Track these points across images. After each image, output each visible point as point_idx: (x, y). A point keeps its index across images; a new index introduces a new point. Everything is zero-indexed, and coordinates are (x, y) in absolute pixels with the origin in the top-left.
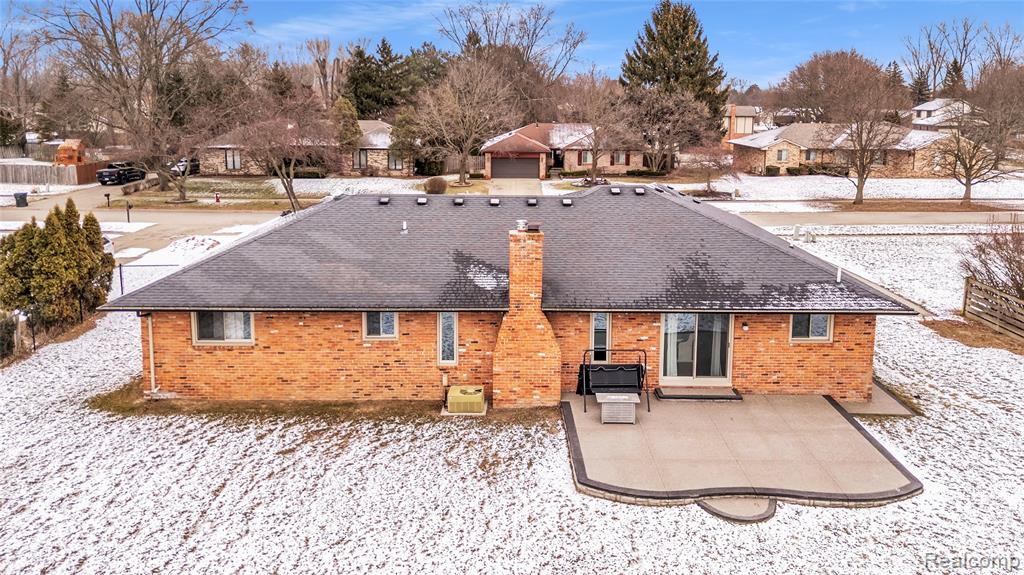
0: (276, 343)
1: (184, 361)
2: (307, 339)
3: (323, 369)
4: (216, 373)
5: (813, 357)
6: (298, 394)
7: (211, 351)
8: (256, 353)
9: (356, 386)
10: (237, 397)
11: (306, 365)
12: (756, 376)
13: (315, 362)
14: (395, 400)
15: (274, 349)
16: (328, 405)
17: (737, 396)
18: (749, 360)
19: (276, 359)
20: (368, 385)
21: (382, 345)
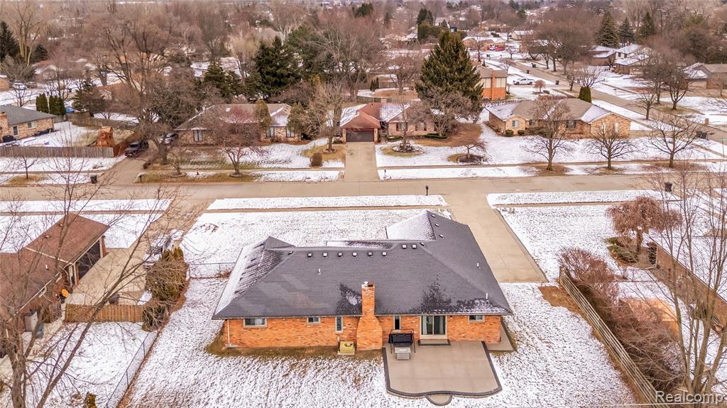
0: (275, 327)
1: (240, 333)
2: (286, 325)
3: (293, 335)
4: (252, 338)
5: (477, 327)
6: (283, 344)
7: (250, 329)
8: (268, 330)
9: (304, 341)
10: (260, 346)
11: (286, 334)
12: (456, 335)
13: (289, 333)
14: (320, 346)
15: (274, 328)
16: (295, 349)
17: (449, 343)
18: (453, 329)
19: (275, 332)
20: (309, 341)
21: (315, 326)
